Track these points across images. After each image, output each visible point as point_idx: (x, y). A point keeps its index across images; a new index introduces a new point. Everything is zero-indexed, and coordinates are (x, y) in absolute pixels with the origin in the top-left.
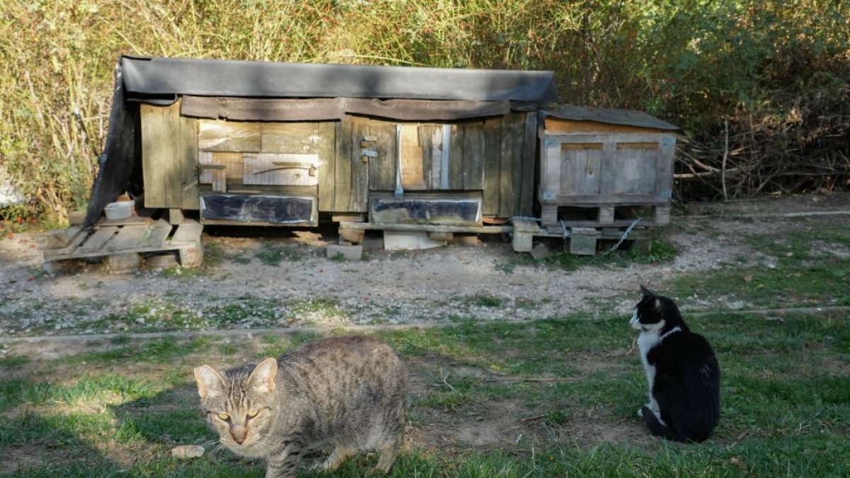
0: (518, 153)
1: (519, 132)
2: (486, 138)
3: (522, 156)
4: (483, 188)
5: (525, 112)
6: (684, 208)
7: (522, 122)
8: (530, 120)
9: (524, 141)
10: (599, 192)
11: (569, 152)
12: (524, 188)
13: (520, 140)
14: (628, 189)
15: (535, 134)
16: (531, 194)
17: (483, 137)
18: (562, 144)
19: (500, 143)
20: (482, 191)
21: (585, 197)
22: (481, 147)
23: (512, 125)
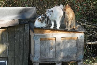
0: (22, 41)
1: (22, 32)
2: (9, 35)
3: (23, 43)
4: (8, 56)
5: (25, 24)
6: (93, 60)
7: (23, 28)
8: (26, 27)
9: (24, 35)
10: (55, 57)
11: (43, 41)
12: (25, 56)
13: (23, 35)
14: (67, 55)
15: (28, 32)
16: (28, 58)
17: (7, 35)
18: (40, 38)
19: (15, 37)
20: (7, 57)
21: (50, 59)
22: (7, 39)
23: (19, 29)
